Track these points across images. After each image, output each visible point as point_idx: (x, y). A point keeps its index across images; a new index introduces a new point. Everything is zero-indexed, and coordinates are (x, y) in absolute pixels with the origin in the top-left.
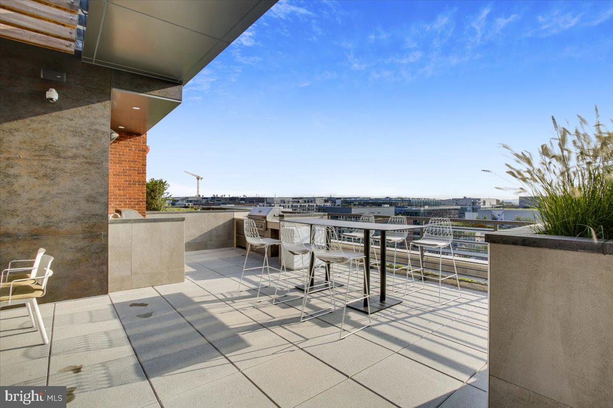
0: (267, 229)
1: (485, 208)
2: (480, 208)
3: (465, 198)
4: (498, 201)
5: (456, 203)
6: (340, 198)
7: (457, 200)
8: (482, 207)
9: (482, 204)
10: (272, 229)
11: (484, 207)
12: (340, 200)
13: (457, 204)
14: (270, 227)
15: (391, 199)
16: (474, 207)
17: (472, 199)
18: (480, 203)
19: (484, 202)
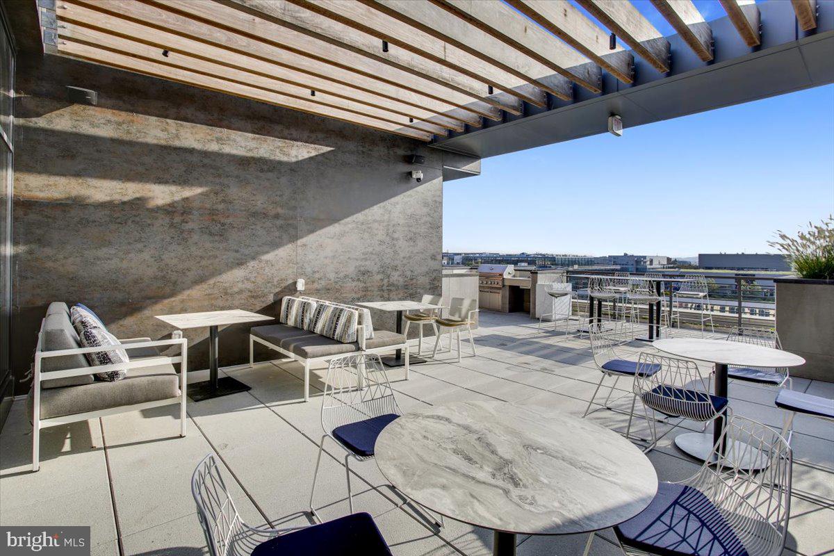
0: (504, 286)
1: (653, 269)
2: (646, 268)
3: (626, 255)
4: (669, 259)
5: (614, 262)
6: (460, 254)
7: (615, 257)
8: (649, 267)
9: (648, 263)
10: (510, 286)
11: (652, 267)
12: (459, 257)
13: (615, 264)
14: (507, 283)
15: (528, 255)
16: (638, 267)
17: (636, 257)
18: (645, 262)
19: (651, 261)
